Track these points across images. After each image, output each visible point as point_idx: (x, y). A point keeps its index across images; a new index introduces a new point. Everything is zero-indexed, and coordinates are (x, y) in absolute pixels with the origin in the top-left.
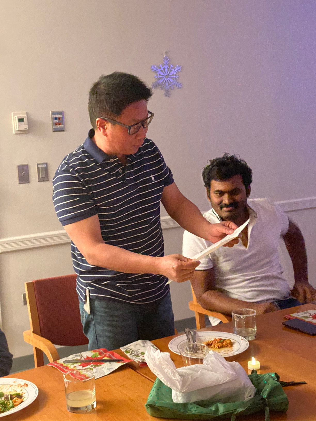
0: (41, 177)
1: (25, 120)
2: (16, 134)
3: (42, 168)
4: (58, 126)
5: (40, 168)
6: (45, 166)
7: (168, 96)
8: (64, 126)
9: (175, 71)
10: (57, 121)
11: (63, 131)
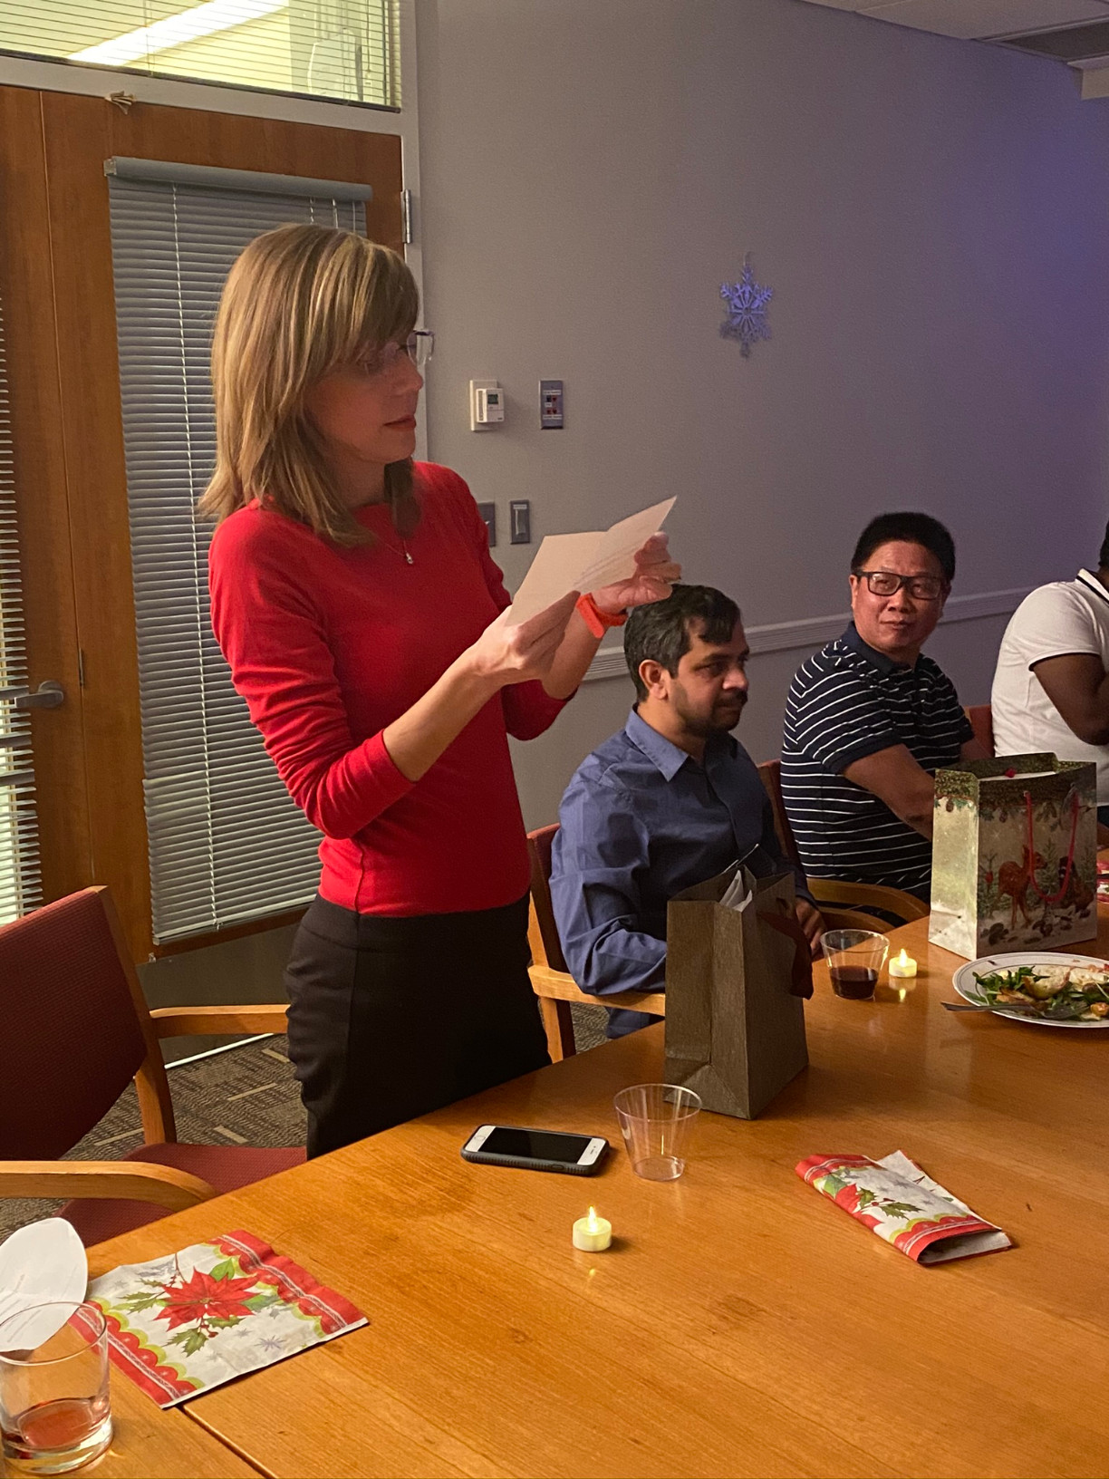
0: (517, 533)
1: (500, 399)
2: (475, 431)
3: (519, 511)
4: (553, 417)
5: (517, 513)
6: (524, 507)
7: (747, 356)
8: (563, 417)
9: (763, 298)
10: (549, 405)
11: (561, 428)
